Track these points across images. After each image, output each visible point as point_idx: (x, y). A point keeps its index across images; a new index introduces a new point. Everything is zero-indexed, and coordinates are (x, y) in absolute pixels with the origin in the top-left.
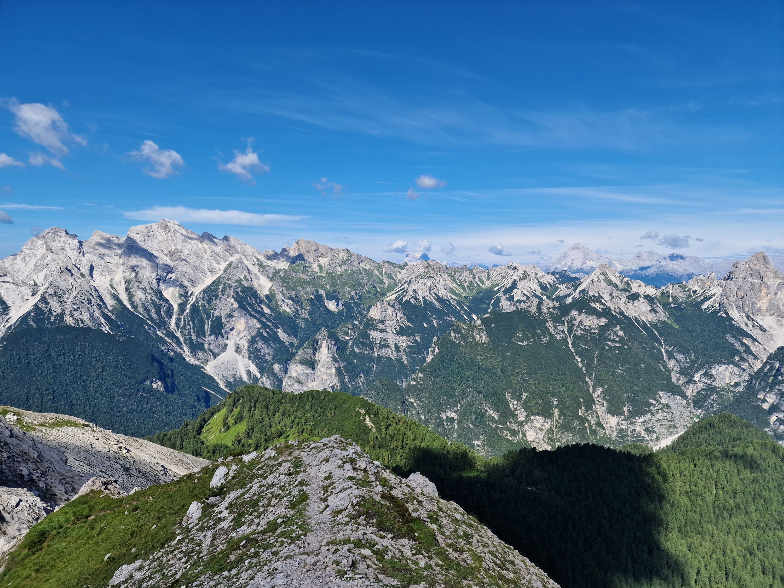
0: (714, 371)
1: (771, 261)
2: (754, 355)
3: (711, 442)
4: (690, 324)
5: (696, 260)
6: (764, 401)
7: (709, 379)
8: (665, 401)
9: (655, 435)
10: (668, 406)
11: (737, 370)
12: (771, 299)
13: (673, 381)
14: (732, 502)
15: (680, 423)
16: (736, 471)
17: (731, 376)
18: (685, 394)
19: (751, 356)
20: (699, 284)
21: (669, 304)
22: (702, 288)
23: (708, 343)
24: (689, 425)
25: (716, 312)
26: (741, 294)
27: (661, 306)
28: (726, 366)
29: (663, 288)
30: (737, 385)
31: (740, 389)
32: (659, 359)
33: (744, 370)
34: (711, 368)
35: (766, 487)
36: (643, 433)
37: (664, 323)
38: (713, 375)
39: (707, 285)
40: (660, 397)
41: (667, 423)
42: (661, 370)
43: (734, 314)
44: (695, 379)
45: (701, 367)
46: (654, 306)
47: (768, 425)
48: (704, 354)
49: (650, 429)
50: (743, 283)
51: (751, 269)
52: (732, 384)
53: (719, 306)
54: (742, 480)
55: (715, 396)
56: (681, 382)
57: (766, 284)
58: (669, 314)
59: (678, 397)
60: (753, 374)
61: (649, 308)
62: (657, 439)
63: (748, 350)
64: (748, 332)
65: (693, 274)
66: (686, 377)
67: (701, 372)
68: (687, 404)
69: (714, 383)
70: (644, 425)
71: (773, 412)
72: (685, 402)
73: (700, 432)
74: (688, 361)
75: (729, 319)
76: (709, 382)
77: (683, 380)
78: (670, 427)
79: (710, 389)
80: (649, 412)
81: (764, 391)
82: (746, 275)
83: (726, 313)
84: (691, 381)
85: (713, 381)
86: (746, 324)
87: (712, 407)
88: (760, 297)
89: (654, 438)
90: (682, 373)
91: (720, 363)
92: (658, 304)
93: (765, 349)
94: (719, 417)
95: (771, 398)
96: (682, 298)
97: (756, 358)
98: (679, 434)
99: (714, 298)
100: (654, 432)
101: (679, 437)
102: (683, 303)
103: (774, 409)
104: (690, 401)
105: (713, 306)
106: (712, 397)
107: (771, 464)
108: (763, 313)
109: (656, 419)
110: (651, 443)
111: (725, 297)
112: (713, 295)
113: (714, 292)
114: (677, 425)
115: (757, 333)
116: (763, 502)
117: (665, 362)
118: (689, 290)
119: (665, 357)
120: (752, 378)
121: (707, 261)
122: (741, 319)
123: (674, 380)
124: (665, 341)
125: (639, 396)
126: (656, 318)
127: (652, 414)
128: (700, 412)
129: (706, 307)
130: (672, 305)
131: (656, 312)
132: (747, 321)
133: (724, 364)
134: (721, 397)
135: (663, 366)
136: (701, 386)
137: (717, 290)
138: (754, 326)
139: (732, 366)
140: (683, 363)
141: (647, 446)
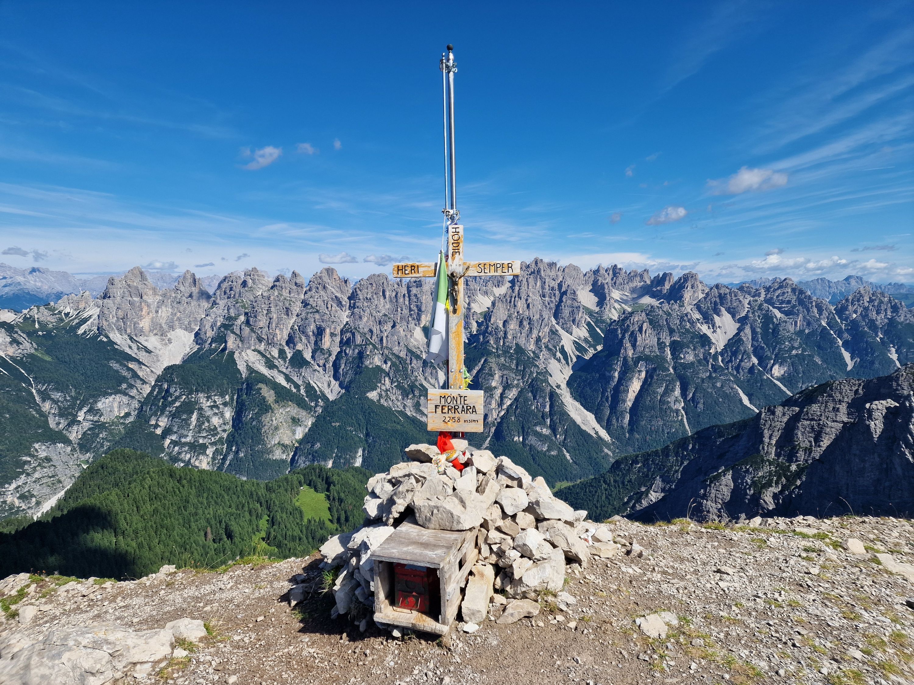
0: (100, 405)
1: (148, 277)
2: (142, 380)
3: (105, 486)
4: (65, 354)
5: (64, 275)
6: (157, 426)
7: (95, 415)
8: (43, 454)
9: (34, 500)
10: (48, 459)
11: (125, 399)
12: (153, 318)
13: (51, 426)
14: (134, 544)
15: (66, 475)
16: (135, 509)
17: (119, 407)
18: (68, 439)
19: (138, 381)
20: (71, 305)
21: (36, 331)
22: (75, 310)
23: (89, 374)
24: (77, 475)
25: (95, 337)
26: (120, 314)
27: (24, 336)
28: (113, 396)
29: (25, 311)
30: (127, 415)
31: (131, 419)
32: (30, 403)
33: (133, 397)
34: (96, 402)
35: (167, 514)
36: (17, 502)
37: (31, 356)
38: (99, 410)
39: (82, 306)
40: (36, 450)
41: (49, 480)
42: (34, 417)
43: (116, 337)
44: (79, 419)
45: (85, 403)
46: (15, 336)
47: (162, 450)
48: (86, 387)
49: (27, 494)
50: (122, 302)
51: (129, 286)
52: (122, 415)
53: (98, 329)
54: (142, 516)
55: (104, 433)
56: (61, 426)
57: (146, 302)
58: (37, 344)
59: (60, 445)
60: (143, 400)
61: (8, 339)
62: (38, 503)
63: (135, 375)
64: (133, 355)
65: (62, 293)
66: (67, 419)
67: (85, 409)
68: (71, 450)
69: (102, 419)
70: (18, 492)
71: (166, 435)
72: (69, 448)
73: (92, 478)
74: (68, 398)
75: (111, 343)
76: (96, 419)
77: (63, 423)
78: (53, 484)
79: (98, 426)
80: (22, 473)
81: (156, 415)
82: (124, 292)
83: (107, 337)
84: (74, 422)
85: (100, 416)
86: (130, 347)
87: (102, 446)
88: (141, 316)
89: (33, 504)
90: (61, 415)
91: (106, 394)
92: (20, 332)
93: (152, 371)
94: (111, 455)
95: (163, 422)
96: (52, 323)
97: (144, 382)
98: (66, 489)
99: (91, 320)
100: (32, 496)
101: (66, 492)
102: (54, 329)
103: (167, 432)
104: (76, 446)
105: (90, 330)
106: (101, 436)
107: (170, 489)
108: (147, 334)
109: (34, 479)
110: (30, 512)
111: (104, 319)
112: (90, 317)
113: (90, 313)
114: (62, 479)
115: (142, 356)
116: (165, 531)
117: (38, 405)
118: (60, 312)
119: (37, 398)
120: (142, 404)
121: (78, 277)
122: (124, 342)
123: (52, 423)
124: (35, 379)
125: (6, 456)
126: (19, 351)
127: (28, 475)
128: (89, 456)
129: (83, 331)
130: (40, 333)
131: (18, 343)
132: (131, 343)
133: (111, 394)
134: (111, 433)
135: (35, 410)
136: (87, 425)
137: (93, 311)
138: (138, 348)
139: (119, 395)
140: (62, 402)
141: (25, 517)
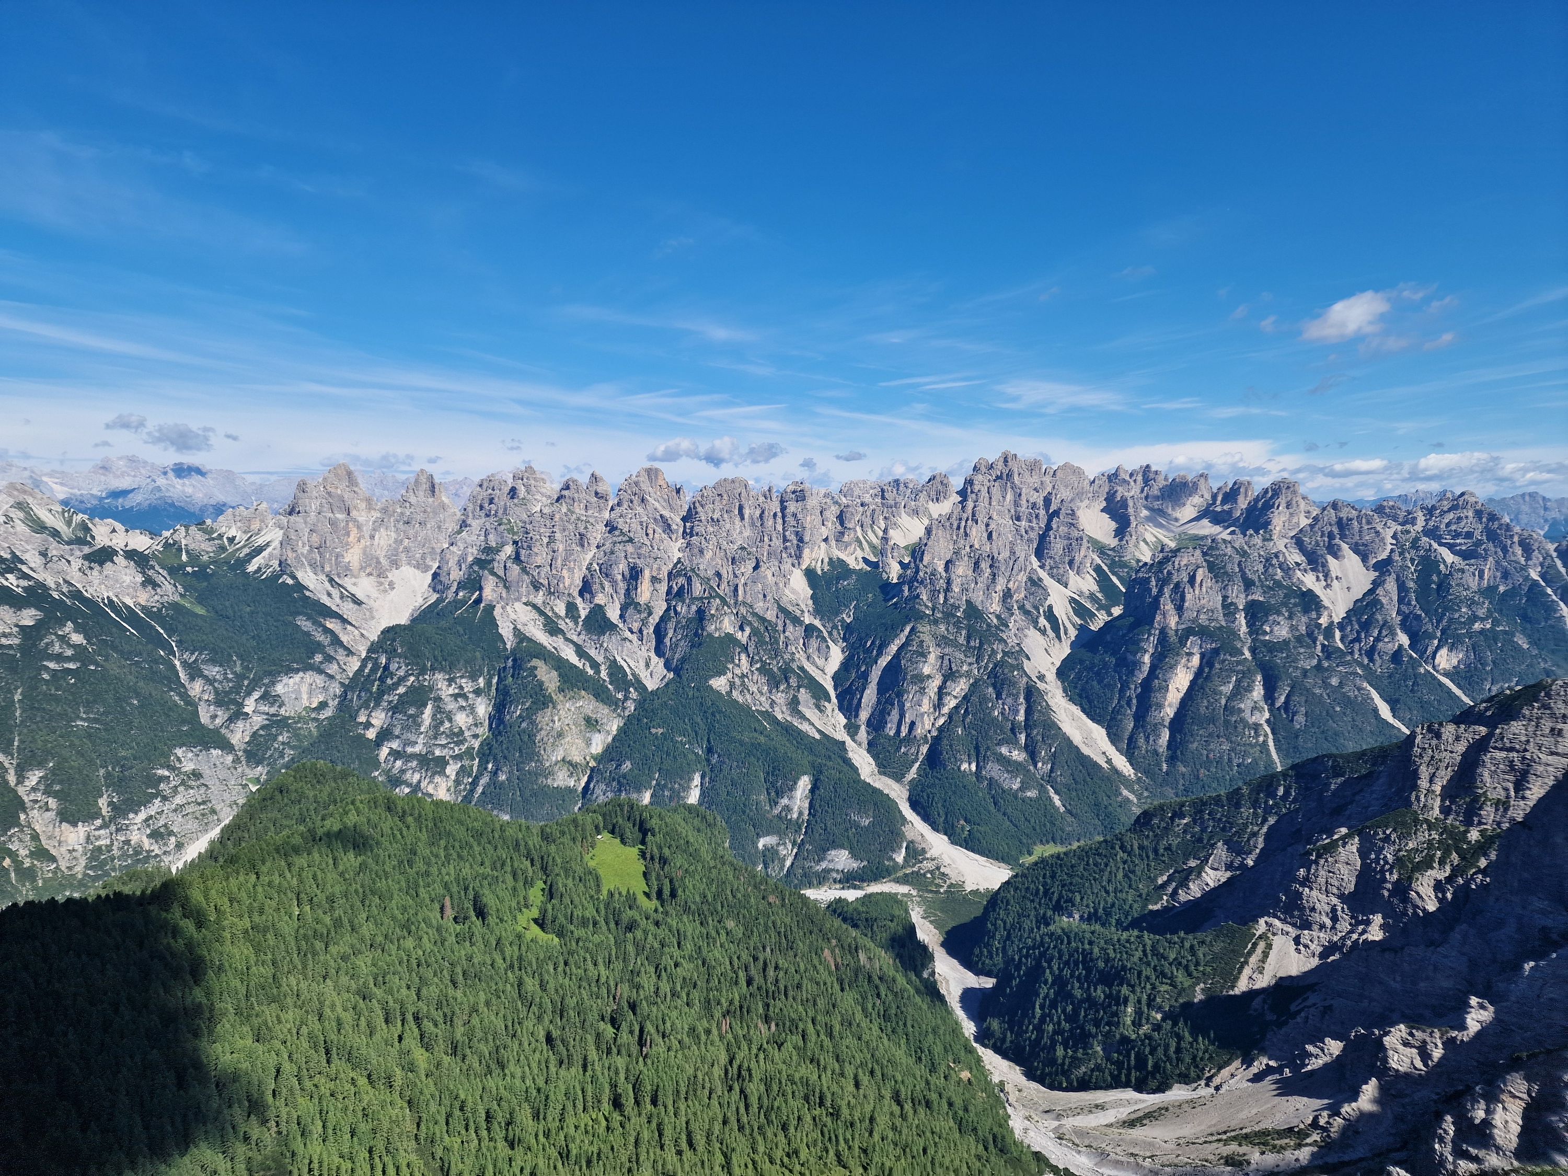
0: (279, 689)
1: (359, 481)
2: (346, 649)
3: (285, 822)
4: (227, 603)
5: (229, 477)
6: (368, 725)
7: (272, 705)
8: (188, 766)
9: (173, 839)
10: (196, 775)
11: (319, 680)
12: (366, 547)
13: (203, 721)
14: (327, 920)
15: (223, 801)
16: (331, 862)
17: (310, 693)
18: (229, 742)
19: (341, 651)
20: (239, 524)
21: (182, 566)
22: (245, 532)
23: (264, 637)
24: (241, 801)
25: (275, 577)
26: (315, 539)
27: (165, 573)
28: (301, 674)
29: (166, 534)
30: (323, 705)
31: (328, 713)
32: (170, 682)
33: (331, 677)
34: (273, 683)
35: (381, 873)
36: (147, 844)
37: (174, 606)
38: (278, 696)
39: (255, 526)
40: (179, 760)
41: (197, 808)
42: (176, 705)
43: (309, 579)
44: (246, 710)
45: (256, 685)
46: (151, 572)
47: (376, 764)
48: (259, 659)
49: (162, 830)
50: (318, 521)
51: (329, 494)
52: (314, 706)
53: (280, 565)
54: (342, 874)
55: (286, 735)
56: (218, 721)
57: (355, 521)
58: (184, 587)
59: (215, 752)
60: (347, 682)
61: (140, 578)
62: (179, 846)
63: (336, 641)
64: (334, 608)
65: (224, 505)
66: (228, 709)
67: (256, 695)
68: (233, 761)
69: (282, 711)
70: (149, 826)
71: (382, 741)
72: (230, 758)
73: (263, 808)
74: (230, 676)
75: (300, 587)
76: (273, 710)
77: (222, 716)
78: (203, 815)
79: (277, 723)
80: (155, 796)
81: (367, 708)
82: (321, 505)
83: (294, 577)
84: (238, 715)
85: (280, 707)
86: (329, 595)
87: (282, 756)
88: (347, 544)
89: (172, 847)
90: (219, 703)
91: (289, 671)
92: (157, 568)
93: (362, 635)
94: (295, 771)
95: (379, 719)
96: (208, 553)
97: (350, 652)
98: (223, 825)
99: (269, 550)
100: (171, 833)
101: (222, 830)
102: (211, 563)
103: (385, 735)
104: (240, 754)
105: (268, 566)
106: (280, 738)
107: (386, 830)
108: (356, 572)
109: (173, 806)
110: (167, 859)
111: (289, 547)
112: (268, 545)
113: (267, 538)
114: (218, 808)
115: (347, 610)
116: (378, 900)
117: (183, 686)
118: (220, 536)
119: (182, 675)
120: (347, 688)
121: (250, 478)
122: (319, 587)
123: (204, 719)
124: (180, 643)
125: (131, 768)
126: (156, 597)
127: (165, 799)
128: (261, 771)
129: (255, 568)
130: (189, 569)
131: (155, 585)
132: (330, 588)
133: (297, 671)
134: (296, 735)
135: (180, 694)
136: (258, 721)
137: (272, 535)
138: (342, 597)
139: (311, 673)
140: (221, 682)
141: (158, 868)
